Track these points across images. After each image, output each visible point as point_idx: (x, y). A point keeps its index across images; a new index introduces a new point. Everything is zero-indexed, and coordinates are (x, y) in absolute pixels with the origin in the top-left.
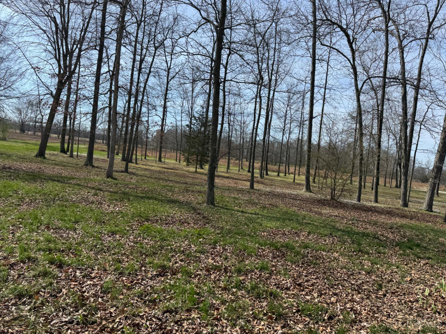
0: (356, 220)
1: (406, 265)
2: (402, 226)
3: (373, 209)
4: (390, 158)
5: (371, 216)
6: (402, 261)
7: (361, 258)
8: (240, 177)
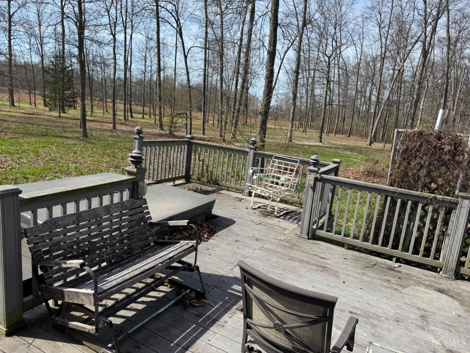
8: (105, 120)
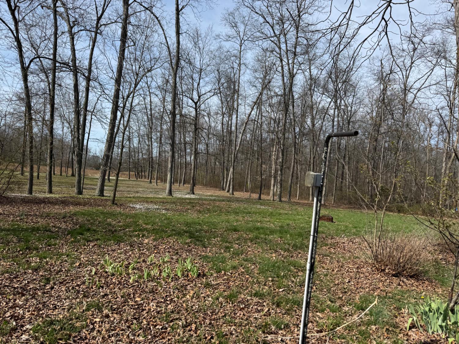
0: (26, 215)
1: (77, 251)
2: (75, 214)
3: (47, 200)
4: (65, 147)
5: (44, 208)
6: (72, 248)
7: (28, 256)
